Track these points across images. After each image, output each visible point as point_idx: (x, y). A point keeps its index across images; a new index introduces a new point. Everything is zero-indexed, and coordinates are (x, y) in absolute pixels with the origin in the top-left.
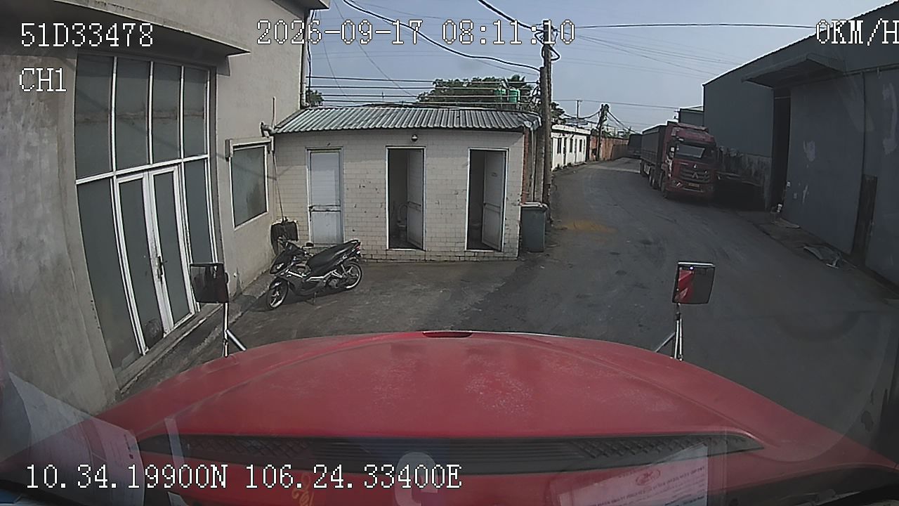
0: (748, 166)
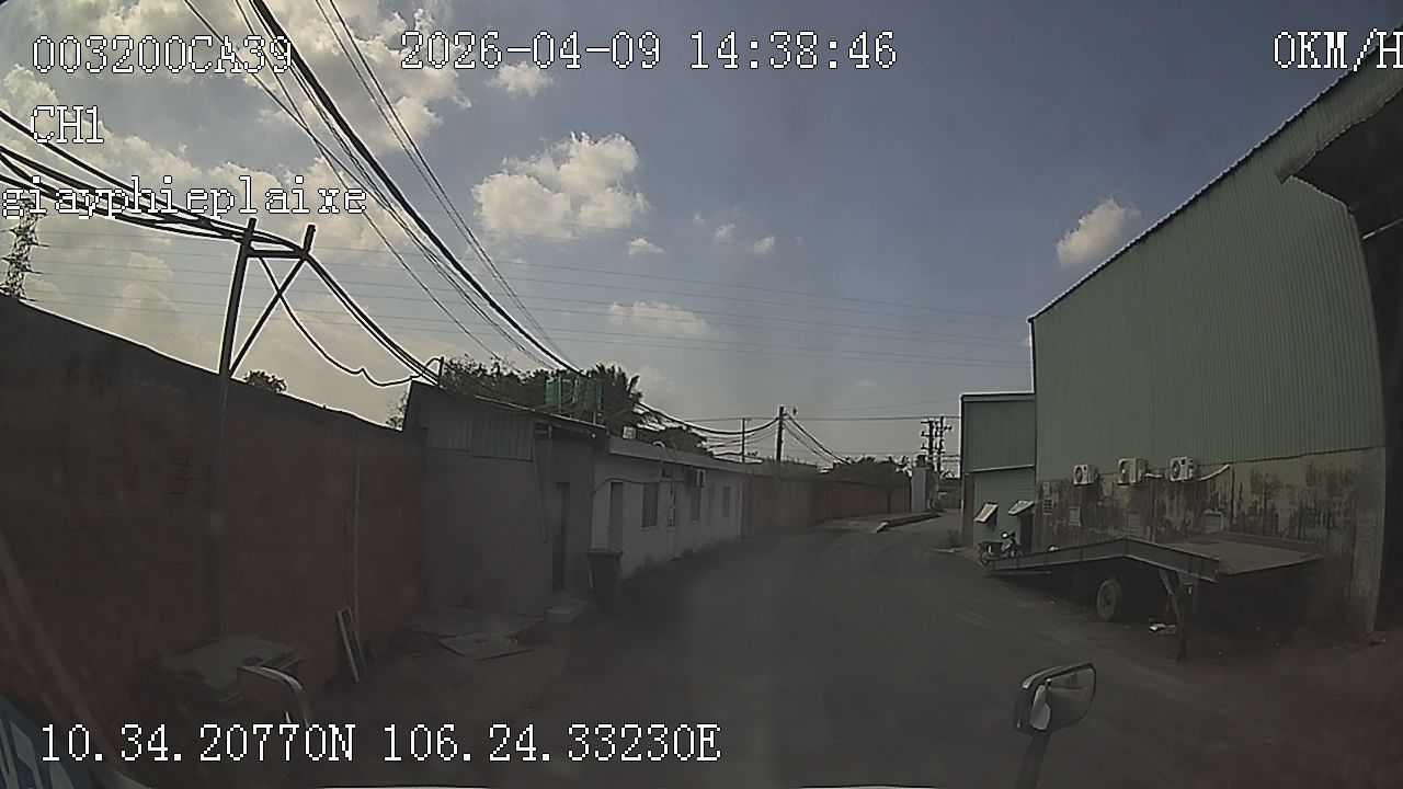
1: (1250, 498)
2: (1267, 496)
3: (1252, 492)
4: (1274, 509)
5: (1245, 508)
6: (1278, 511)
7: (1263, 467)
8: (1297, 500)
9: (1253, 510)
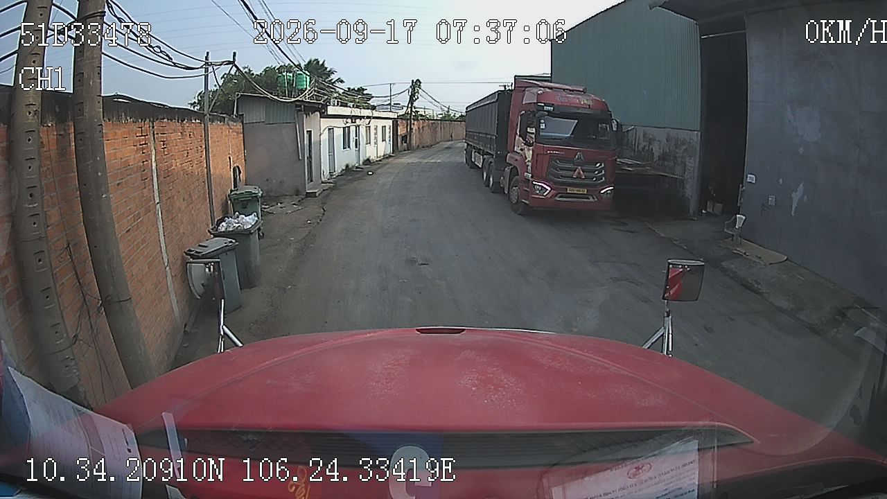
1: (643, 144)
2: (650, 144)
3: (644, 141)
4: (652, 150)
5: (641, 147)
6: (654, 151)
7: (649, 130)
8: (662, 148)
9: (644, 148)
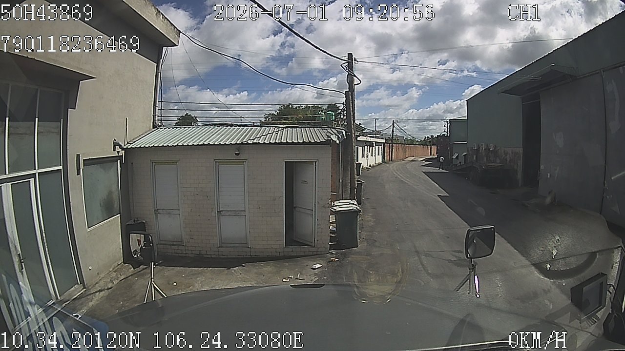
0: (504, 156)
